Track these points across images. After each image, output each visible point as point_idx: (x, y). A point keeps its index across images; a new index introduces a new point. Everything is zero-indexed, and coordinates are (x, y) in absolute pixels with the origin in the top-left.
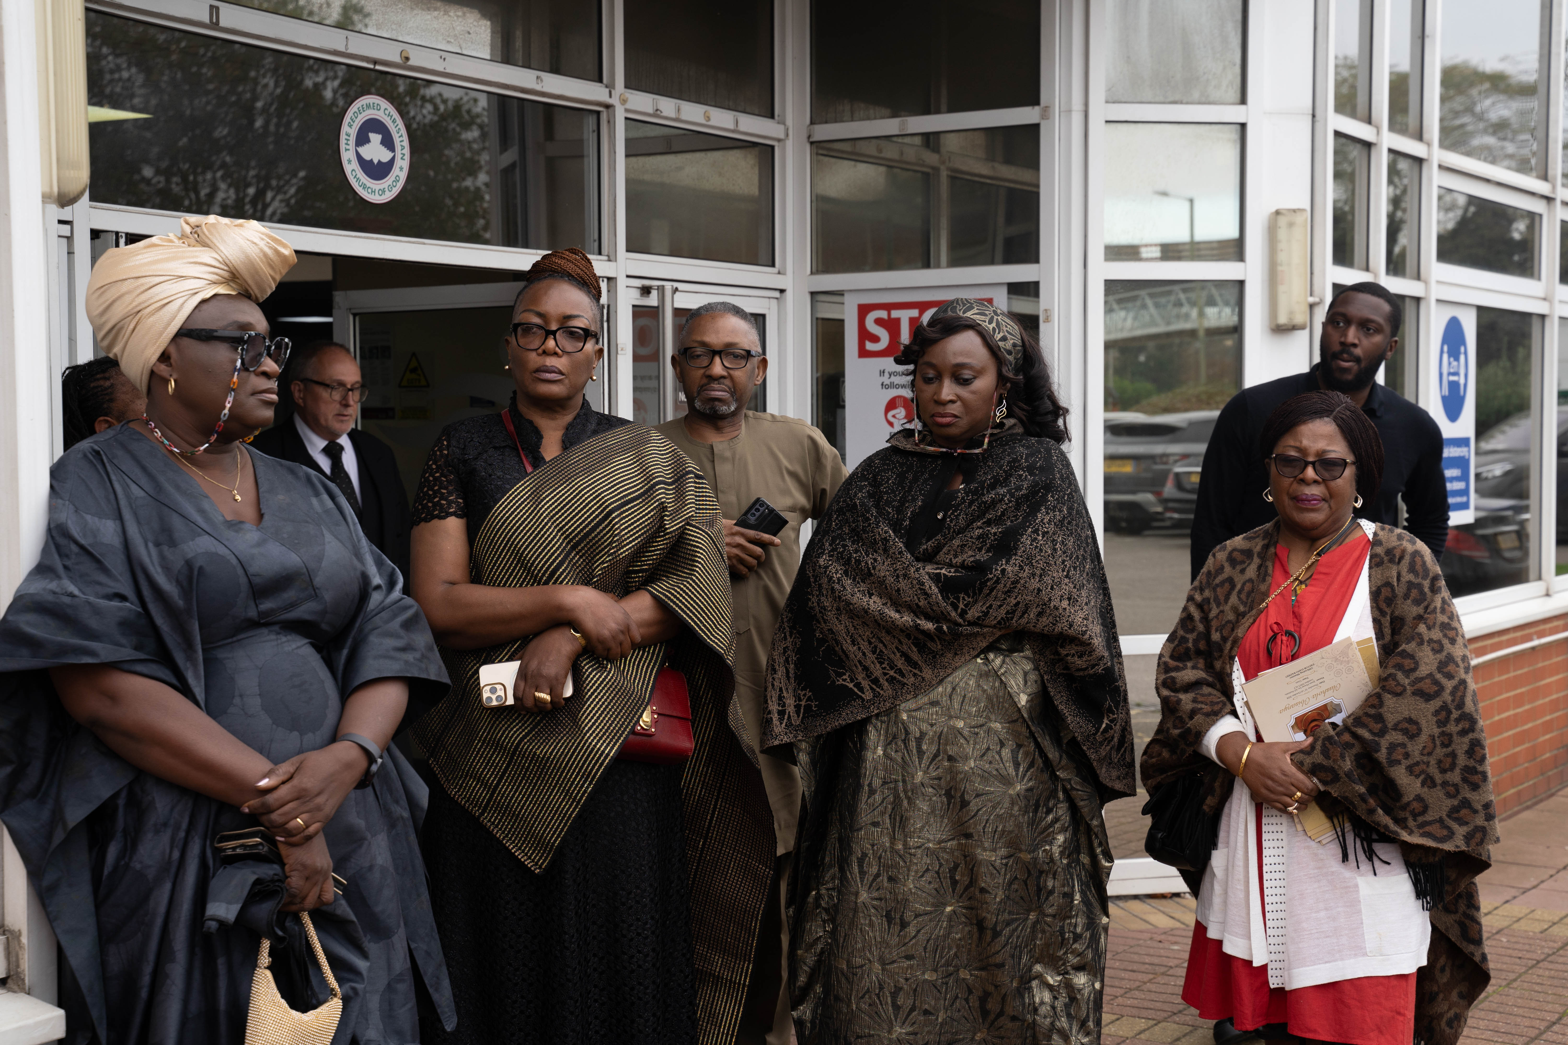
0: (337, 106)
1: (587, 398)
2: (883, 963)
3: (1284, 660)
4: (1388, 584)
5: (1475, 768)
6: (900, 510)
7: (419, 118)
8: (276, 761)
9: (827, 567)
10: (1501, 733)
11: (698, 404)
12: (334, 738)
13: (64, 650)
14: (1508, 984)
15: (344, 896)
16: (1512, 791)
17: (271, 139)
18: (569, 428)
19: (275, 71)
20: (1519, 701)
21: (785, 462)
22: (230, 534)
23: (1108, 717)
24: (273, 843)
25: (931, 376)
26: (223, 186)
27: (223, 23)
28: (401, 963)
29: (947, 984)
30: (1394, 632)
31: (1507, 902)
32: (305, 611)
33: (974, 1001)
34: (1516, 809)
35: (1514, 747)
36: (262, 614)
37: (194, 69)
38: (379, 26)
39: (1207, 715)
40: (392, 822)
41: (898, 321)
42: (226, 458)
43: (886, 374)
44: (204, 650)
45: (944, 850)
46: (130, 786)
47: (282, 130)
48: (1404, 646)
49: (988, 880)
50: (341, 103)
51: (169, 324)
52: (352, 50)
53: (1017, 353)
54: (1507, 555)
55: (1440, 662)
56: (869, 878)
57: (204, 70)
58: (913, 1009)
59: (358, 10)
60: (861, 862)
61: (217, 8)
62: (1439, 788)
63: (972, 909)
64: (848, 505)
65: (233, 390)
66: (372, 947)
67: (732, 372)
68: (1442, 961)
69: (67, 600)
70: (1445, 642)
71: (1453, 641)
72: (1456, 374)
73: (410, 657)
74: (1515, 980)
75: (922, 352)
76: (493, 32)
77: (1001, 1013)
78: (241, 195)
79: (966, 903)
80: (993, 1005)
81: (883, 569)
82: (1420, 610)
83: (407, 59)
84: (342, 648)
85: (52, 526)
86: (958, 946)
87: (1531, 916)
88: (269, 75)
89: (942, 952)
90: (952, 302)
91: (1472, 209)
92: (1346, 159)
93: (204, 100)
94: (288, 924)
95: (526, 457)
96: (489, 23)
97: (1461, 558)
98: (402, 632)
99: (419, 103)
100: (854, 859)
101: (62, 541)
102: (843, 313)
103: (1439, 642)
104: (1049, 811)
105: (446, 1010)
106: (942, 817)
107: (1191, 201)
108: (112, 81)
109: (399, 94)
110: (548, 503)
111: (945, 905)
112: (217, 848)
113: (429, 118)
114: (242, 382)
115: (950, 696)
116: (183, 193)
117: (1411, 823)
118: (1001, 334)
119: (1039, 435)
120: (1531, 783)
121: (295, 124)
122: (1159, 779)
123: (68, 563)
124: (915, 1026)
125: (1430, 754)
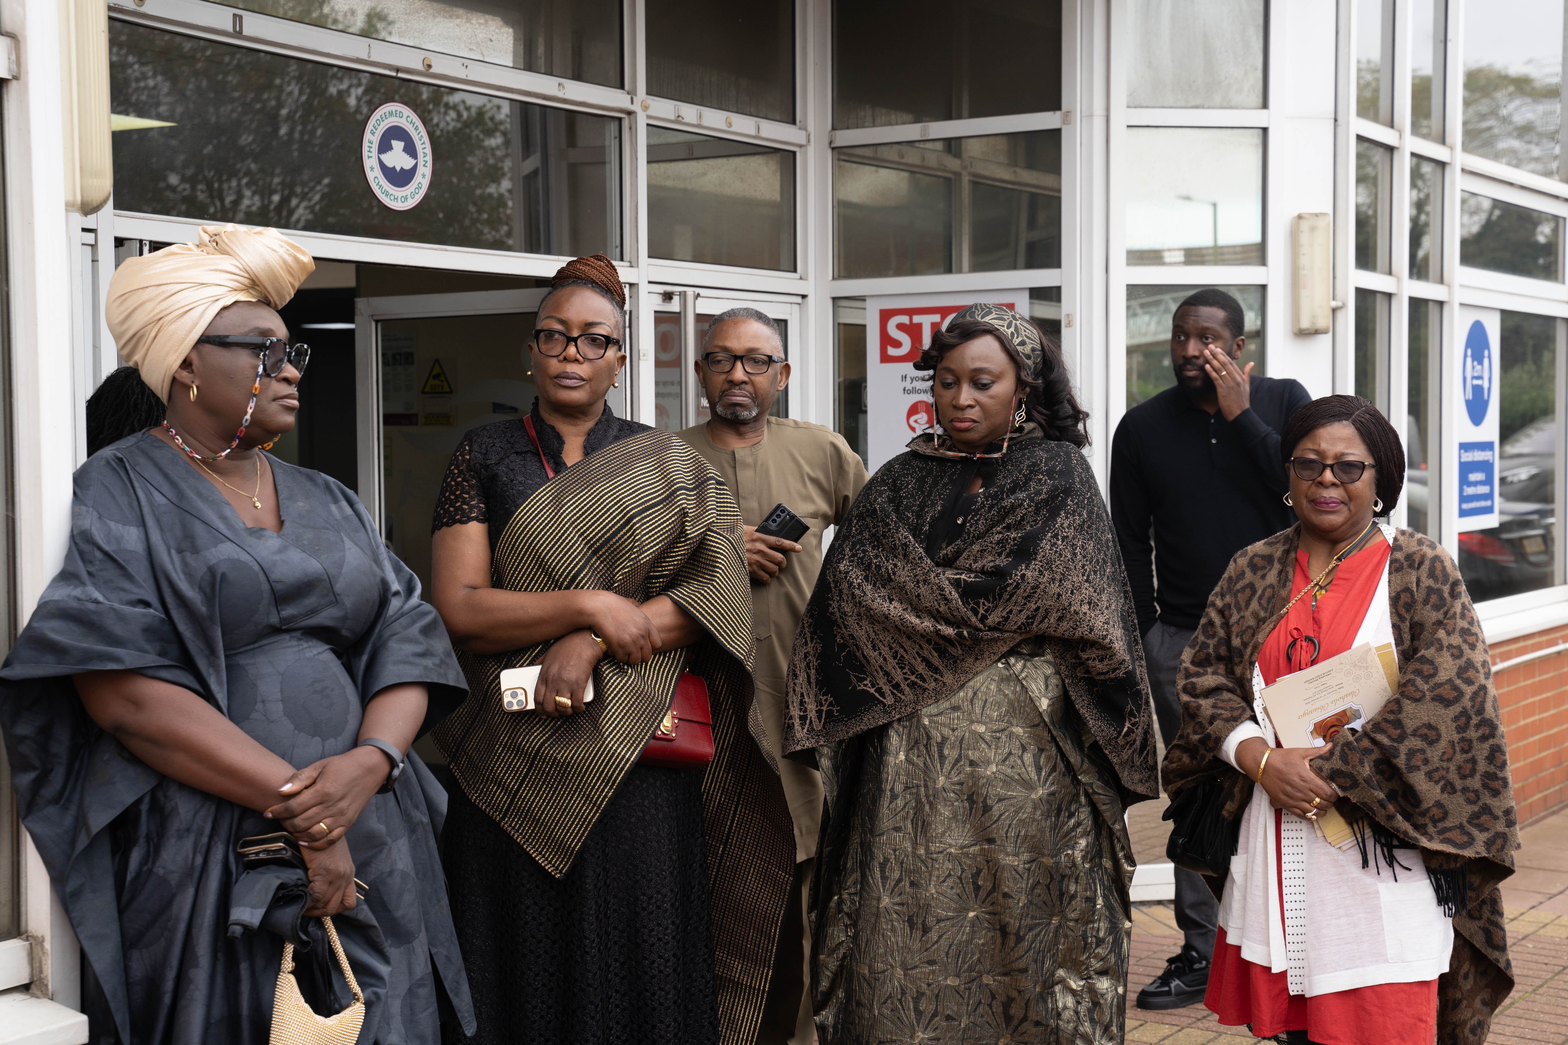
0: (361, 113)
1: (609, 404)
2: (906, 968)
3: (1303, 665)
4: (1407, 590)
5: (1495, 774)
6: (919, 515)
7: (442, 125)
8: (299, 766)
9: (847, 573)
10: (1526, 738)
11: (719, 409)
12: (355, 743)
13: (89, 656)
14: (1534, 990)
15: (367, 901)
16: (1539, 796)
17: (295, 147)
18: (589, 434)
19: (299, 79)
20: (1544, 705)
21: (807, 469)
22: (251, 540)
23: (1130, 720)
24: (296, 848)
25: (949, 381)
26: (248, 193)
27: (246, 32)
28: (422, 968)
29: (970, 989)
30: (1413, 638)
31: (1533, 907)
32: (326, 617)
33: (997, 1007)
34: (1542, 814)
35: (1540, 751)
36: (283, 620)
37: (220, 77)
38: (401, 34)
39: (1227, 720)
40: (412, 828)
41: (919, 326)
42: (246, 464)
43: (908, 380)
44: (226, 656)
45: (967, 855)
46: (153, 792)
47: (306, 137)
48: (1422, 652)
49: (1011, 884)
50: (365, 110)
51: (190, 331)
52: (374, 58)
53: (1036, 358)
54: (1533, 559)
55: (1460, 668)
56: (890, 883)
57: (230, 78)
58: (935, 1015)
59: (382, 17)
60: (883, 867)
61: (241, 17)
62: (1459, 793)
63: (995, 914)
64: (868, 510)
65: (255, 395)
66: (393, 952)
67: (753, 378)
68: (1466, 967)
69: (91, 606)
70: (1465, 647)
71: (1473, 647)
72: (1480, 378)
73: (429, 662)
74: (1541, 986)
75: (940, 357)
76: (516, 40)
77: (1024, 1019)
78: (266, 202)
79: (990, 909)
80: (1016, 1011)
81: (903, 575)
82: (1440, 615)
83: (430, 66)
84: (362, 654)
85: (75, 533)
86: (981, 952)
87: (1557, 922)
88: (293, 83)
89: (964, 958)
90: (971, 307)
91: (1497, 213)
92: (1369, 163)
93: (229, 107)
94: (311, 928)
95: (548, 462)
96: (511, 30)
97: (1486, 562)
98: (421, 638)
99: (442, 110)
100: (876, 864)
101: (85, 547)
102: (865, 318)
103: (1459, 648)
104: (1071, 815)
105: (466, 1015)
106: (964, 822)
107: (1215, 205)
108: (137, 89)
109: (423, 101)
110: (569, 509)
111: (968, 910)
112: (239, 853)
113: (452, 124)
114: (264, 388)
115: (972, 701)
116: (208, 201)
117: (1431, 829)
118: (1020, 339)
119: (1058, 439)
120: (1557, 788)
121: (319, 132)
122: (1179, 784)
123: (91, 569)
124: (938, 1031)
125: (1449, 760)
